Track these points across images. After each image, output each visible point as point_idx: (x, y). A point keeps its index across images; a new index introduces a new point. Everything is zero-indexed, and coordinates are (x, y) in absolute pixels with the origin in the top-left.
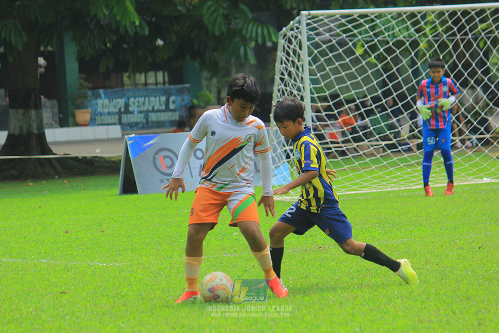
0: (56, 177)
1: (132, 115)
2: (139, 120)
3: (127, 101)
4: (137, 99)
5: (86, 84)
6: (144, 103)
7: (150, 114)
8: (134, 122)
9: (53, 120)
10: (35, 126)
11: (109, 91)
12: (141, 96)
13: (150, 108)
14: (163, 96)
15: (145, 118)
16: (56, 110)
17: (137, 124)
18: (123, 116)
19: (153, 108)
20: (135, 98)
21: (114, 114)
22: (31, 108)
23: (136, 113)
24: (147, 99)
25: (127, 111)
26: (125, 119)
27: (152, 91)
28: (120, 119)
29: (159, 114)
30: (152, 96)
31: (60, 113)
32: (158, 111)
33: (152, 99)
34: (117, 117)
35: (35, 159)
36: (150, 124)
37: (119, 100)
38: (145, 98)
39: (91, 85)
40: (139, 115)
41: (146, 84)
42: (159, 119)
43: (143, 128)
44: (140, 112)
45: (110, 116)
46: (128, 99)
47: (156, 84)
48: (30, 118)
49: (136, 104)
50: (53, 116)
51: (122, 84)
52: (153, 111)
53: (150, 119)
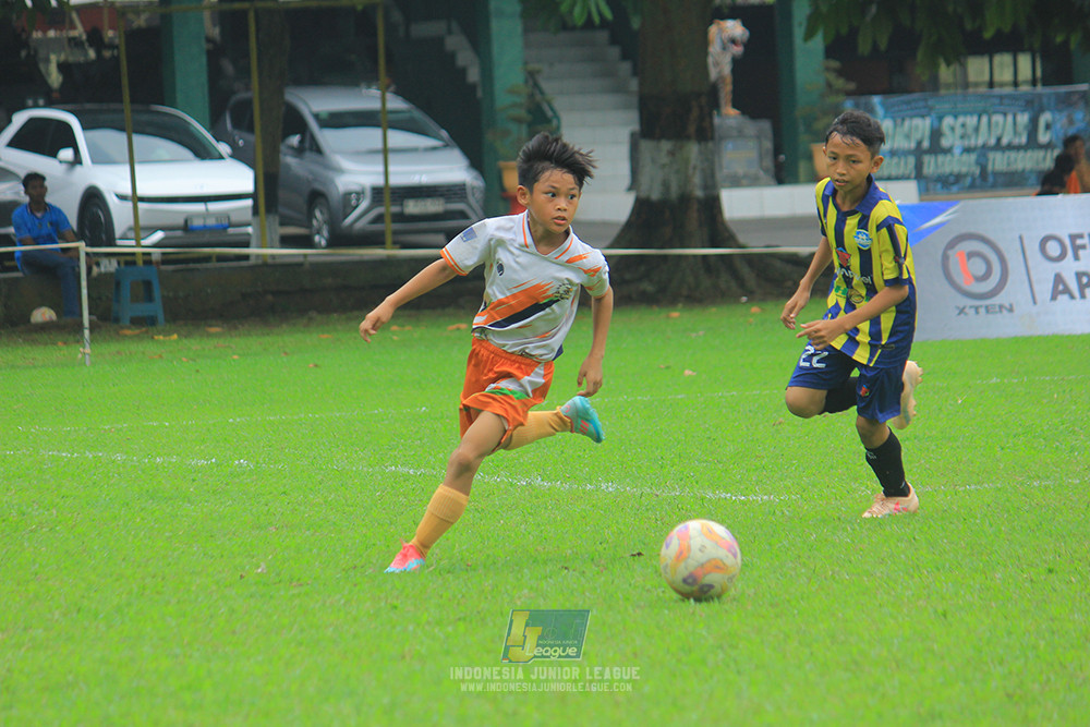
0: (744, 299)
1: (949, 157)
2: (964, 170)
3: (936, 123)
4: (961, 119)
5: (840, 83)
6: (977, 129)
7: (991, 155)
8: (951, 174)
9: (762, 167)
10: (697, 180)
11: (895, 99)
12: (971, 113)
13: (992, 141)
14: (1023, 111)
15: (977, 163)
16: (768, 145)
17: (958, 178)
18: (927, 159)
19: (999, 140)
20: (956, 117)
21: (906, 153)
22: (688, 138)
23: (957, 151)
24: (985, 119)
25: (936, 148)
26: (931, 165)
27: (997, 101)
28: (919, 166)
29: (1013, 155)
30: (996, 112)
31: (777, 150)
32: (1010, 147)
33: (998, 118)
34: (912, 160)
35: (695, 256)
36: (991, 179)
37: (918, 122)
38: (980, 117)
39: (852, 86)
40: (965, 157)
41: (991, 84)
42: (1013, 167)
43: (972, 187)
44: (967, 150)
45: (895, 160)
46: (940, 119)
47: (1016, 84)
48: (687, 161)
49: (959, 131)
50: (761, 157)
51: (934, 85)
52: (998, 146)
53: (990, 168)
